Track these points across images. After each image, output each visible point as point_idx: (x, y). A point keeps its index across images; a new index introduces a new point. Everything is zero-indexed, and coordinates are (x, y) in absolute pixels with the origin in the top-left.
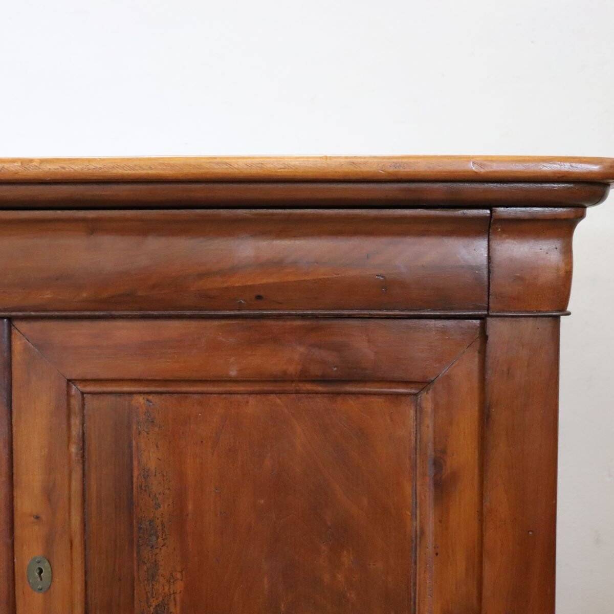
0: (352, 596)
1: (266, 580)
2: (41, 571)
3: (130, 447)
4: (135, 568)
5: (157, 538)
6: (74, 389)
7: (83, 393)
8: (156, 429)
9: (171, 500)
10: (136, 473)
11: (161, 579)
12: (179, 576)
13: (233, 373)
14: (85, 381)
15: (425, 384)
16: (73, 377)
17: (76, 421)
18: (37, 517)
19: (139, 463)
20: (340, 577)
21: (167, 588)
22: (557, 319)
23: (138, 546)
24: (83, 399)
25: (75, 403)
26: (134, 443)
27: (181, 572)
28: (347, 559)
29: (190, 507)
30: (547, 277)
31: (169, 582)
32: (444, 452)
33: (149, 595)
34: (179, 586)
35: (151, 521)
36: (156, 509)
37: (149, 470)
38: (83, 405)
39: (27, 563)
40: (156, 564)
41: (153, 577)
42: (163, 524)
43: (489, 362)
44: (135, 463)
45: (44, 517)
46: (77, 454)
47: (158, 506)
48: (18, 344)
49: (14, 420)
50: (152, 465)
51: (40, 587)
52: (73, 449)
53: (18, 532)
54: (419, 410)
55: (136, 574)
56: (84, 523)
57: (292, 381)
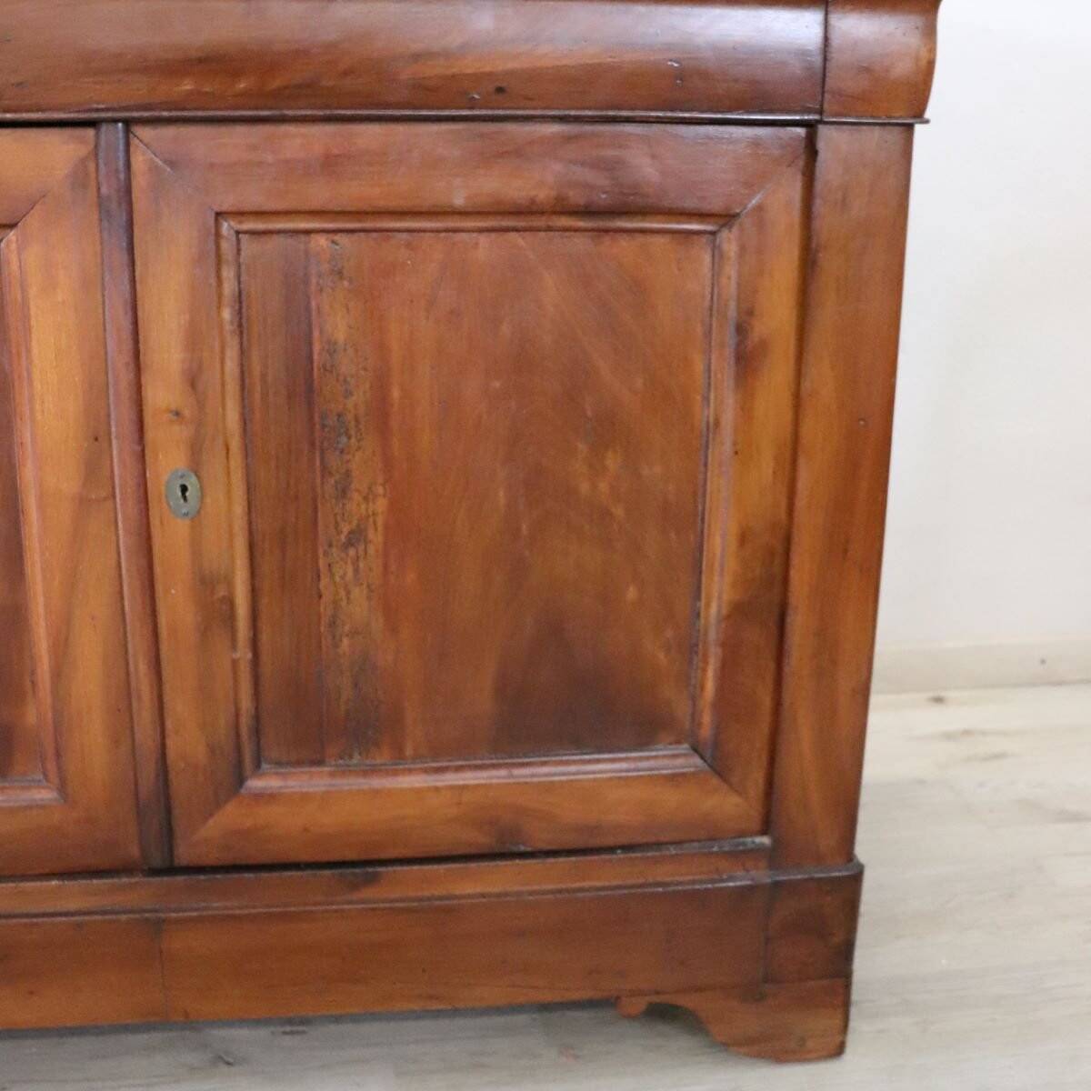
0: (619, 511)
1: (501, 494)
2: (184, 489)
3: (308, 309)
4: (318, 481)
5: (349, 438)
6: (225, 226)
7: (238, 233)
8: (346, 283)
9: (368, 386)
10: (317, 348)
11: (356, 496)
12: (380, 490)
13: (459, 201)
14: (240, 214)
15: (727, 218)
16: (225, 208)
17: (228, 273)
18: (177, 414)
19: (321, 332)
20: (603, 486)
21: (363, 507)
22: (909, 128)
23: (322, 452)
24: (238, 241)
25: (228, 247)
26: (313, 304)
27: (383, 485)
28: (612, 461)
29: (396, 393)
30: (902, 68)
31: (366, 499)
32: (750, 313)
33: (339, 518)
34: (381, 505)
35: (339, 415)
36: (346, 397)
37: (335, 343)
38: (239, 250)
39: (165, 478)
40: (348, 473)
41: (343, 492)
42: (357, 420)
43: (819, 186)
44: (316, 334)
45: (187, 413)
46: (232, 323)
47: (348, 394)
48: (140, 160)
49: (137, 274)
50: (341, 336)
51: (184, 511)
52: (227, 314)
53: (150, 435)
54: (718, 255)
55: (319, 490)
56: (245, 421)
57: (542, 213)
